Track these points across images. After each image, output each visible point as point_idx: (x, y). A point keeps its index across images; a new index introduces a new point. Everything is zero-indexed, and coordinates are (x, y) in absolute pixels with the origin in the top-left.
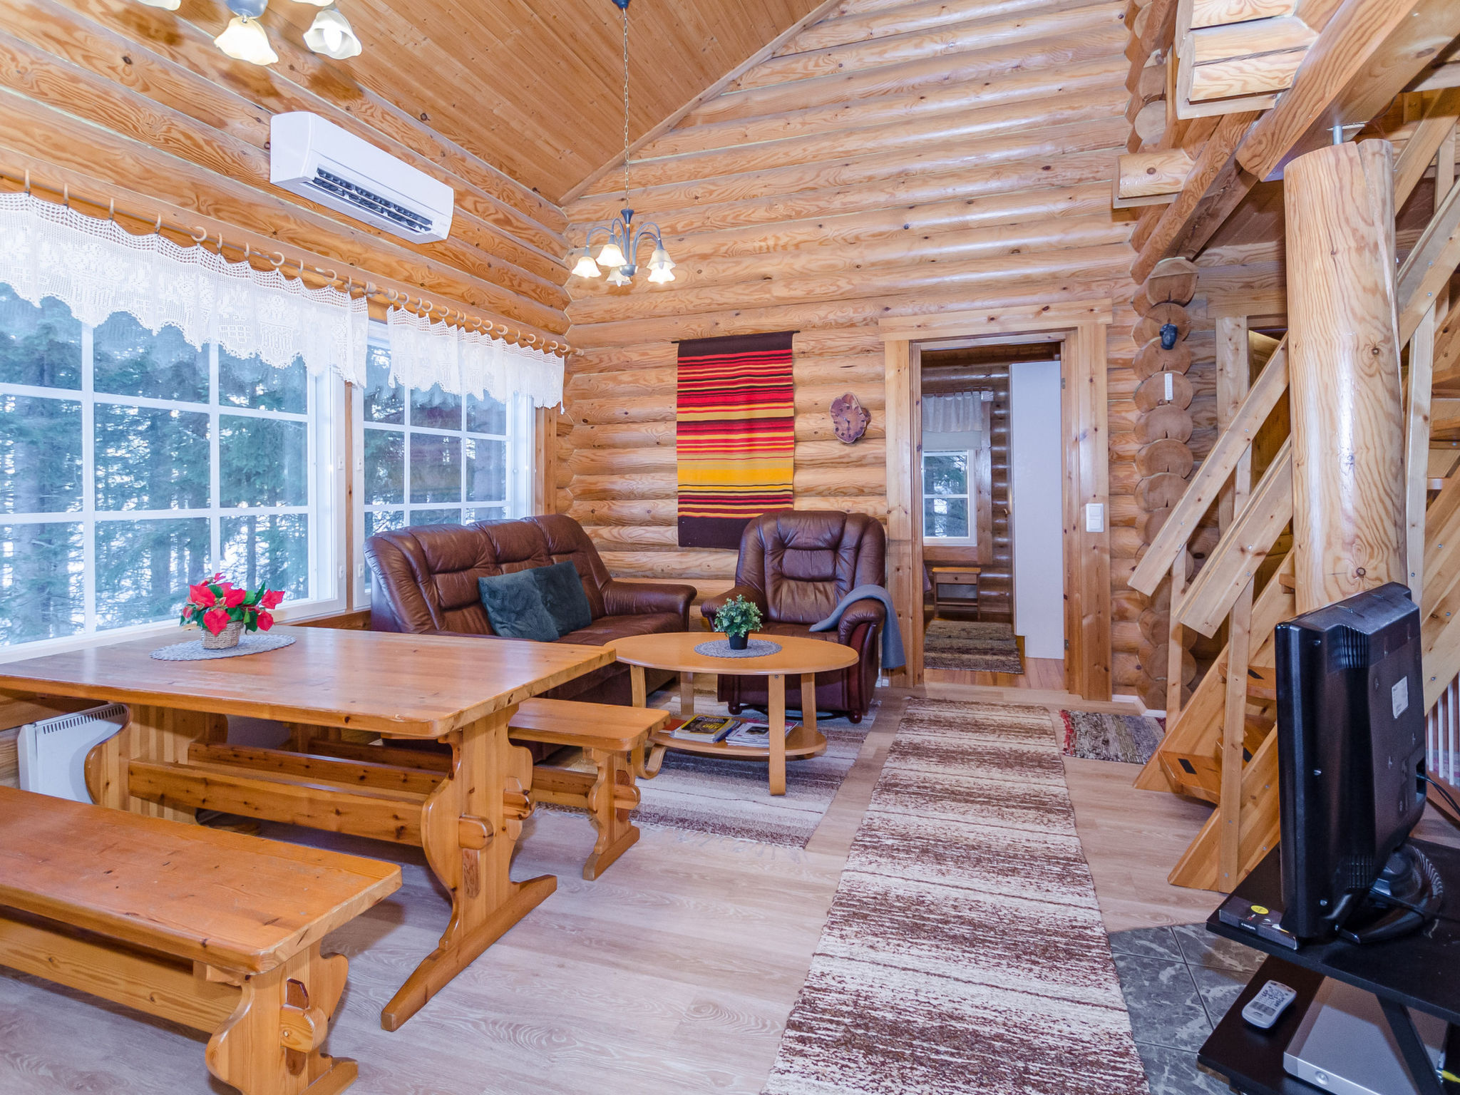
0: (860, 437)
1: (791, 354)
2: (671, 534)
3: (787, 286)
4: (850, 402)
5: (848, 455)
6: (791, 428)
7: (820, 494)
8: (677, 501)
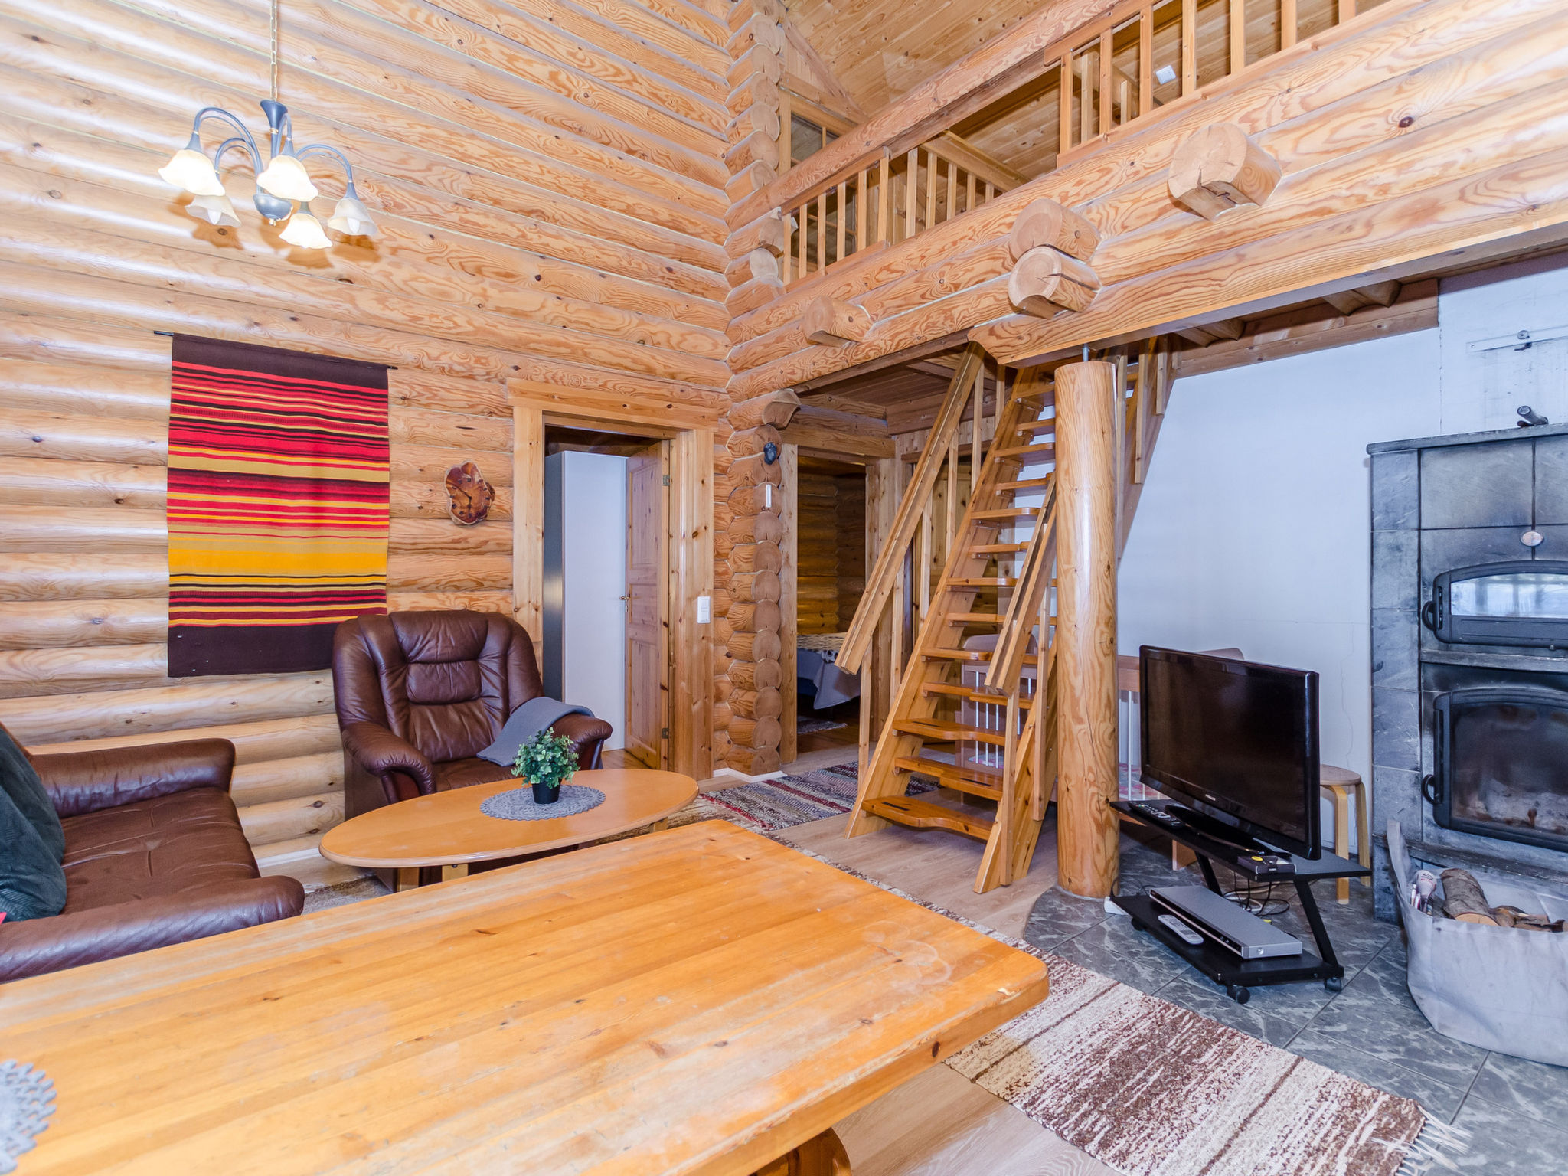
0: (477, 516)
1: (386, 396)
2: (155, 659)
3: (381, 301)
4: (472, 474)
5: (465, 540)
6: (385, 498)
7: (424, 589)
8: (167, 600)
